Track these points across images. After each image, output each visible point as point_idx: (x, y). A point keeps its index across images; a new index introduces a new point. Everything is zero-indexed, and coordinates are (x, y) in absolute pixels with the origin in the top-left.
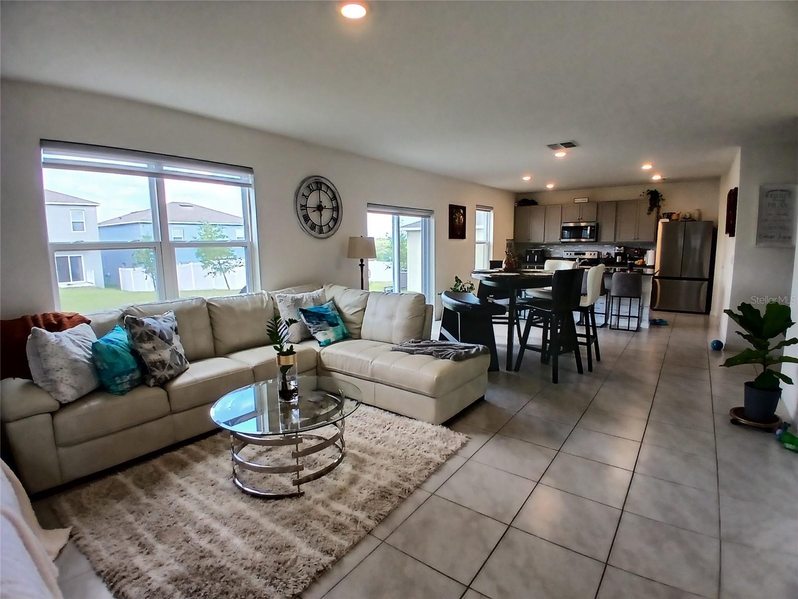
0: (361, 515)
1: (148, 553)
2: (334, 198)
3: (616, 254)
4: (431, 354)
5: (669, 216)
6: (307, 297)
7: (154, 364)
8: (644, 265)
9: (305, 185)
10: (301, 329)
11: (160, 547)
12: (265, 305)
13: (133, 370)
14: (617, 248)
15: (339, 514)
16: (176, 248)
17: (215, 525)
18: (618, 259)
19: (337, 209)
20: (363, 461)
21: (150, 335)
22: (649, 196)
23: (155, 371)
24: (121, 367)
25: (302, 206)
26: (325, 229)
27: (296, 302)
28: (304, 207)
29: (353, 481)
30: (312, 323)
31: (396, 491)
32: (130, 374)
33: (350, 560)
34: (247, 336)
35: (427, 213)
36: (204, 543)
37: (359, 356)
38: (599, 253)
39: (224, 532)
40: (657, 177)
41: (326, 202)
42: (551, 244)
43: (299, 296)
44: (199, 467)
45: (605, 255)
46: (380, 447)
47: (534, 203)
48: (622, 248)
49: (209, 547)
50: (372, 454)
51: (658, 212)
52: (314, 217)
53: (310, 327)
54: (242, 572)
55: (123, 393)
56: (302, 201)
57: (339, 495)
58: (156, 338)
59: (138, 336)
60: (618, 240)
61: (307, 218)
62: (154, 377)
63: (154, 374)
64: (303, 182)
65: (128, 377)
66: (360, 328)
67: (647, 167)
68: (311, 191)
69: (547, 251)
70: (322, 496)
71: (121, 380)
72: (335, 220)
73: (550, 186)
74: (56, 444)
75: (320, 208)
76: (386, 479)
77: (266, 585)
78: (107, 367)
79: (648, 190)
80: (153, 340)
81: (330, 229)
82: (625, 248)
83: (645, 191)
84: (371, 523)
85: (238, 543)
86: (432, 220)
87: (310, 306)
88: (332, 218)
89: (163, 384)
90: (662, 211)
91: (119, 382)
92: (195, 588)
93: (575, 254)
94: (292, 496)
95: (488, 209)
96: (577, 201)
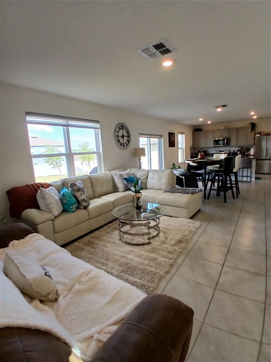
0: (176, 248)
1: (106, 265)
2: (128, 132)
3: (238, 151)
4: (181, 192)
5: (260, 133)
6: (125, 173)
7: (82, 200)
8: (250, 155)
9: (118, 127)
10: (124, 186)
11: (109, 263)
12: (109, 177)
13: (76, 203)
14: (238, 148)
15: (167, 248)
16: (74, 156)
17: (125, 255)
19: (129, 136)
20: (166, 232)
21: (79, 190)
22: (251, 125)
23: (82, 203)
24: (72, 202)
25: (117, 136)
26: (125, 145)
27: (121, 175)
28: (118, 136)
29: (166, 238)
30: (129, 183)
31: (184, 240)
32: (75, 205)
33: (179, 261)
34: (104, 189)
35: (160, 136)
36: (124, 260)
37: (152, 195)
38: (230, 151)
39: (129, 256)
40: (255, 117)
41: (125, 134)
42: (209, 148)
43: (121, 173)
44: (105, 238)
45: (232, 151)
46: (169, 227)
47: (201, 130)
48: (240, 148)
49: (128, 261)
50: (168, 230)
51: (255, 132)
52: (121, 140)
53: (128, 185)
54: (144, 267)
55: (74, 212)
56: (117, 134)
57: (163, 243)
58: (81, 190)
59: (76, 190)
60: (238, 145)
61: (119, 141)
62: (82, 205)
63: (82, 204)
64: (117, 126)
65: (75, 206)
66: (146, 185)
67: (252, 113)
68: (120, 130)
69: (207, 150)
70: (157, 243)
71: (72, 207)
72: (128, 141)
73: (209, 123)
74: (54, 232)
75: (123, 136)
76: (179, 237)
77: (155, 269)
78: (68, 202)
79: (251, 123)
80: (80, 191)
81: (127, 145)
82: (241, 148)
83: (249, 123)
84: (180, 250)
85: (136, 259)
86: (162, 140)
87: (126, 177)
88: (128, 140)
89: (85, 208)
90: (257, 131)
91: (71, 208)
92: (131, 273)
93: (220, 151)
94: (147, 244)
95: (182, 133)
96: (220, 128)
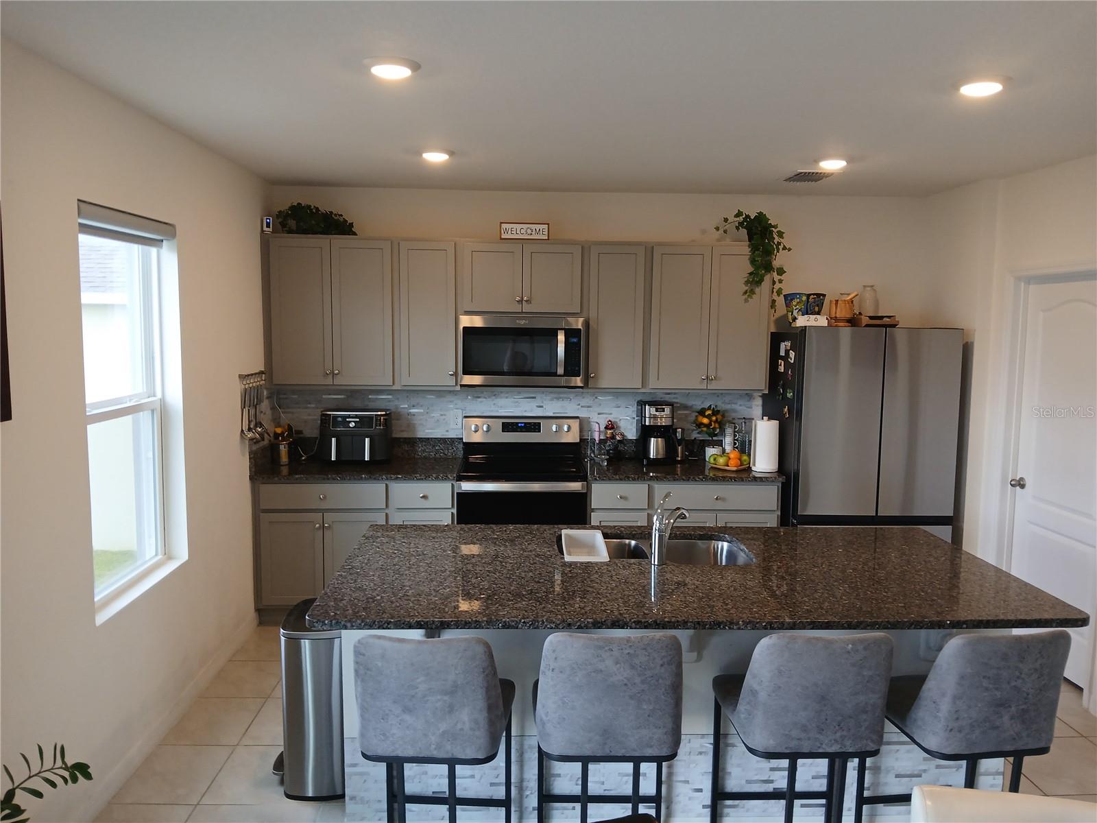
3: (648, 432)
14: (652, 411)
18: (655, 447)
38: (584, 424)
45: (602, 428)
47: (336, 226)
48: (667, 410)
60: (659, 384)
73: (436, 158)
79: (739, 214)
82: (673, 409)
83: (731, 216)
93: (507, 427)
95: (145, 228)
96: (513, 231)
